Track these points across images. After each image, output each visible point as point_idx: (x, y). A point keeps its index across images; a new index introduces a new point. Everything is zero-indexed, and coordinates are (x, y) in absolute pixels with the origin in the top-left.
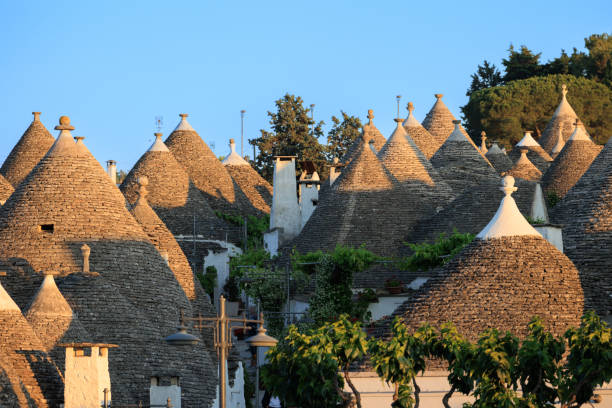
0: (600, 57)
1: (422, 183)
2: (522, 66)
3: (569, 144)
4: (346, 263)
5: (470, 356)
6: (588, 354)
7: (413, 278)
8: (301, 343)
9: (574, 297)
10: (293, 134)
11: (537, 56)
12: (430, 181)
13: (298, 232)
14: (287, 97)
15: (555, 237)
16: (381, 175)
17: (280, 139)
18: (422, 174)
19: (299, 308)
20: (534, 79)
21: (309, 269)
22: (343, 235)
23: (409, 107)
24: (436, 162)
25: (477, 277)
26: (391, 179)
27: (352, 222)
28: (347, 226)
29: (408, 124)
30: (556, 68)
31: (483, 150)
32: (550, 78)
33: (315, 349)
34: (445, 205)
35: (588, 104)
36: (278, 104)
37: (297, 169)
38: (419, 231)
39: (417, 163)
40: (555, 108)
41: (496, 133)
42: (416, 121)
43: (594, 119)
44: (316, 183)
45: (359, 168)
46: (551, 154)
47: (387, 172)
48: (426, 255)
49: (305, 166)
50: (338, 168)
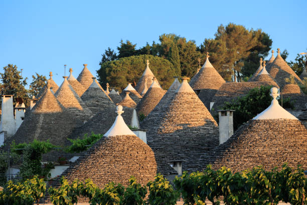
0: (166, 46)
1: (77, 109)
2: (127, 50)
3: (150, 89)
4: (38, 149)
5: (100, 195)
6: (159, 194)
7: (72, 157)
8: (15, 189)
9: (152, 166)
10: (12, 84)
11: (135, 46)
12: (81, 108)
13: (14, 133)
14: (9, 65)
15: (143, 135)
16: (56, 105)
17: (5, 86)
18: (77, 104)
19: (14, 171)
20: (133, 57)
21: (20, 152)
22: (37, 135)
23: (70, 71)
24: (84, 98)
25: (104, 156)
26: (61, 107)
27: (41, 128)
28: (39, 131)
29: (70, 79)
30: (144, 51)
31: (107, 93)
32: (141, 56)
33: (22, 192)
34: (88, 120)
35: (160, 69)
36: (5, 69)
37: (14, 101)
38: (75, 133)
39: (74, 98)
40: (143, 71)
41: (114, 84)
42: (74, 78)
43: (163, 77)
44: (23, 109)
45: (45, 101)
46: (141, 94)
47: (59, 103)
48: (79, 145)
49: (18, 100)
50: (34, 101)
